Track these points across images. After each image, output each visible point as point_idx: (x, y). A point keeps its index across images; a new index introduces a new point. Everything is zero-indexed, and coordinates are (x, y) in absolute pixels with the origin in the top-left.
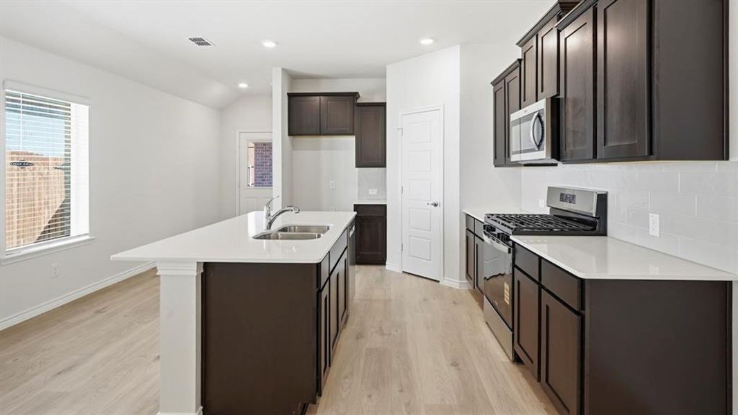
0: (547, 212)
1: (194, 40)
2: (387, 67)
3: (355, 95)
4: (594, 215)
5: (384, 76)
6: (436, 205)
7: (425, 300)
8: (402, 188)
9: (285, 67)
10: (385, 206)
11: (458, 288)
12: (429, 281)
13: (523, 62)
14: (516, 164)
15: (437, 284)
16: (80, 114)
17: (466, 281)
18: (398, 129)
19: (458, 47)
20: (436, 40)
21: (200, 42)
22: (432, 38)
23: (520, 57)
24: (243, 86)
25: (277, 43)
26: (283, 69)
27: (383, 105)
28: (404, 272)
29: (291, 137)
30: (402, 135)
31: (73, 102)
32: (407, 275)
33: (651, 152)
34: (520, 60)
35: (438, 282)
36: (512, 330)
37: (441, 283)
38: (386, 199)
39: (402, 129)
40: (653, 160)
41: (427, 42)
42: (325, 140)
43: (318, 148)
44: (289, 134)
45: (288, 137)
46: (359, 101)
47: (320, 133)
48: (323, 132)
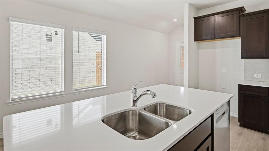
26: (189, 4)
29: (197, 42)
44: (195, 41)
45: (194, 42)
46: (246, 13)
47: (214, 37)
48: (216, 37)
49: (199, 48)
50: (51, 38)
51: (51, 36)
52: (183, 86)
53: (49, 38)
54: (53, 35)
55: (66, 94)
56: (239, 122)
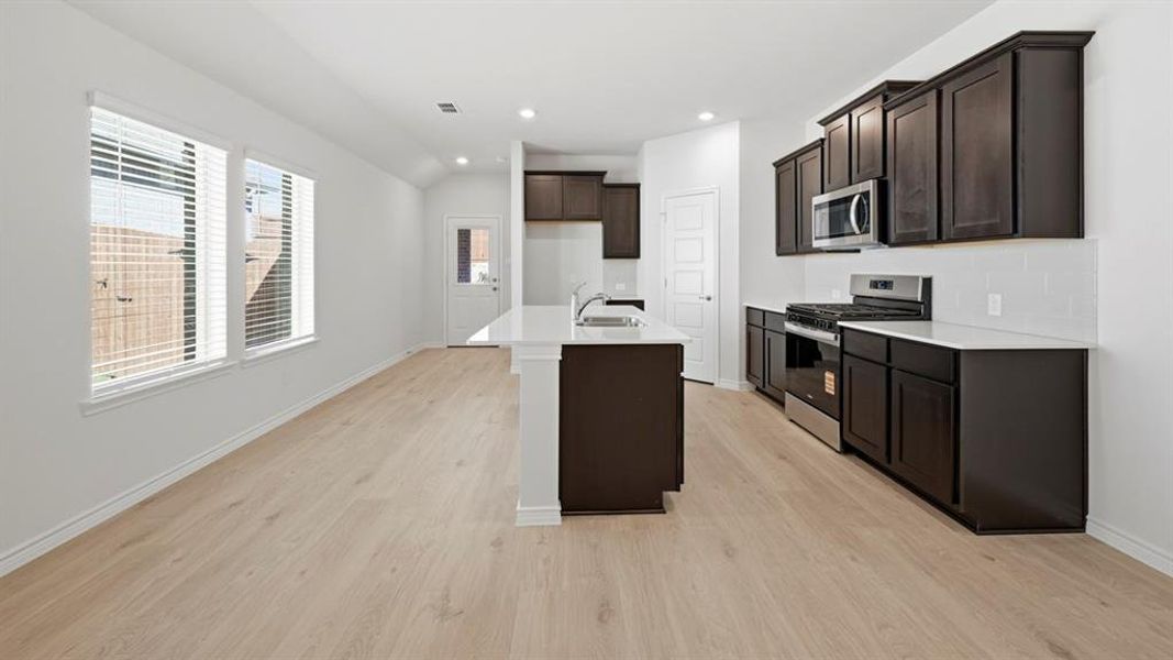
0: (850, 301)
2: (646, 144)
3: (602, 174)
4: (919, 300)
6: (709, 299)
8: (666, 280)
10: (642, 302)
11: (738, 389)
13: (826, 143)
14: (819, 251)
15: (710, 386)
16: (304, 186)
17: (747, 382)
18: (659, 214)
19: (737, 123)
20: (716, 114)
21: (450, 109)
22: (712, 112)
23: (823, 136)
24: (462, 161)
25: (537, 113)
27: (637, 186)
29: (528, 222)
30: (665, 220)
33: (1015, 230)
34: (822, 140)
35: (712, 384)
36: (840, 420)
37: (716, 385)
39: (665, 214)
40: (1018, 237)
41: (706, 116)
42: (565, 227)
43: (556, 236)
44: (526, 219)
47: (563, 217)
48: (566, 217)
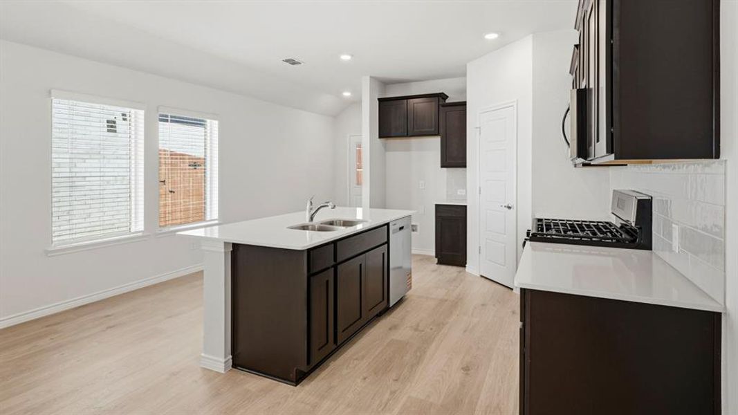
1: (287, 61)
2: (468, 65)
3: (442, 96)
4: (634, 224)
5: (464, 75)
6: (509, 208)
7: (483, 305)
8: (480, 188)
9: (373, 75)
10: (466, 206)
12: (503, 288)
13: (579, 48)
15: (510, 291)
16: (213, 125)
18: (477, 128)
19: (530, 36)
20: (499, 34)
21: (293, 62)
22: (497, 32)
24: (347, 94)
25: (352, 56)
26: (371, 77)
27: (464, 104)
28: (482, 276)
29: (383, 140)
30: (480, 133)
31: (209, 118)
32: (483, 279)
35: (512, 289)
37: (514, 291)
38: (466, 200)
39: (480, 128)
41: (491, 36)
42: (415, 141)
43: (408, 149)
44: (380, 137)
45: (379, 140)
46: (447, 101)
47: (408, 134)
48: (410, 133)
49: (386, 149)
50: (115, 127)
51: (114, 122)
52: (361, 207)
53: (112, 127)
54: (119, 121)
55: (149, 235)
56: (436, 257)
